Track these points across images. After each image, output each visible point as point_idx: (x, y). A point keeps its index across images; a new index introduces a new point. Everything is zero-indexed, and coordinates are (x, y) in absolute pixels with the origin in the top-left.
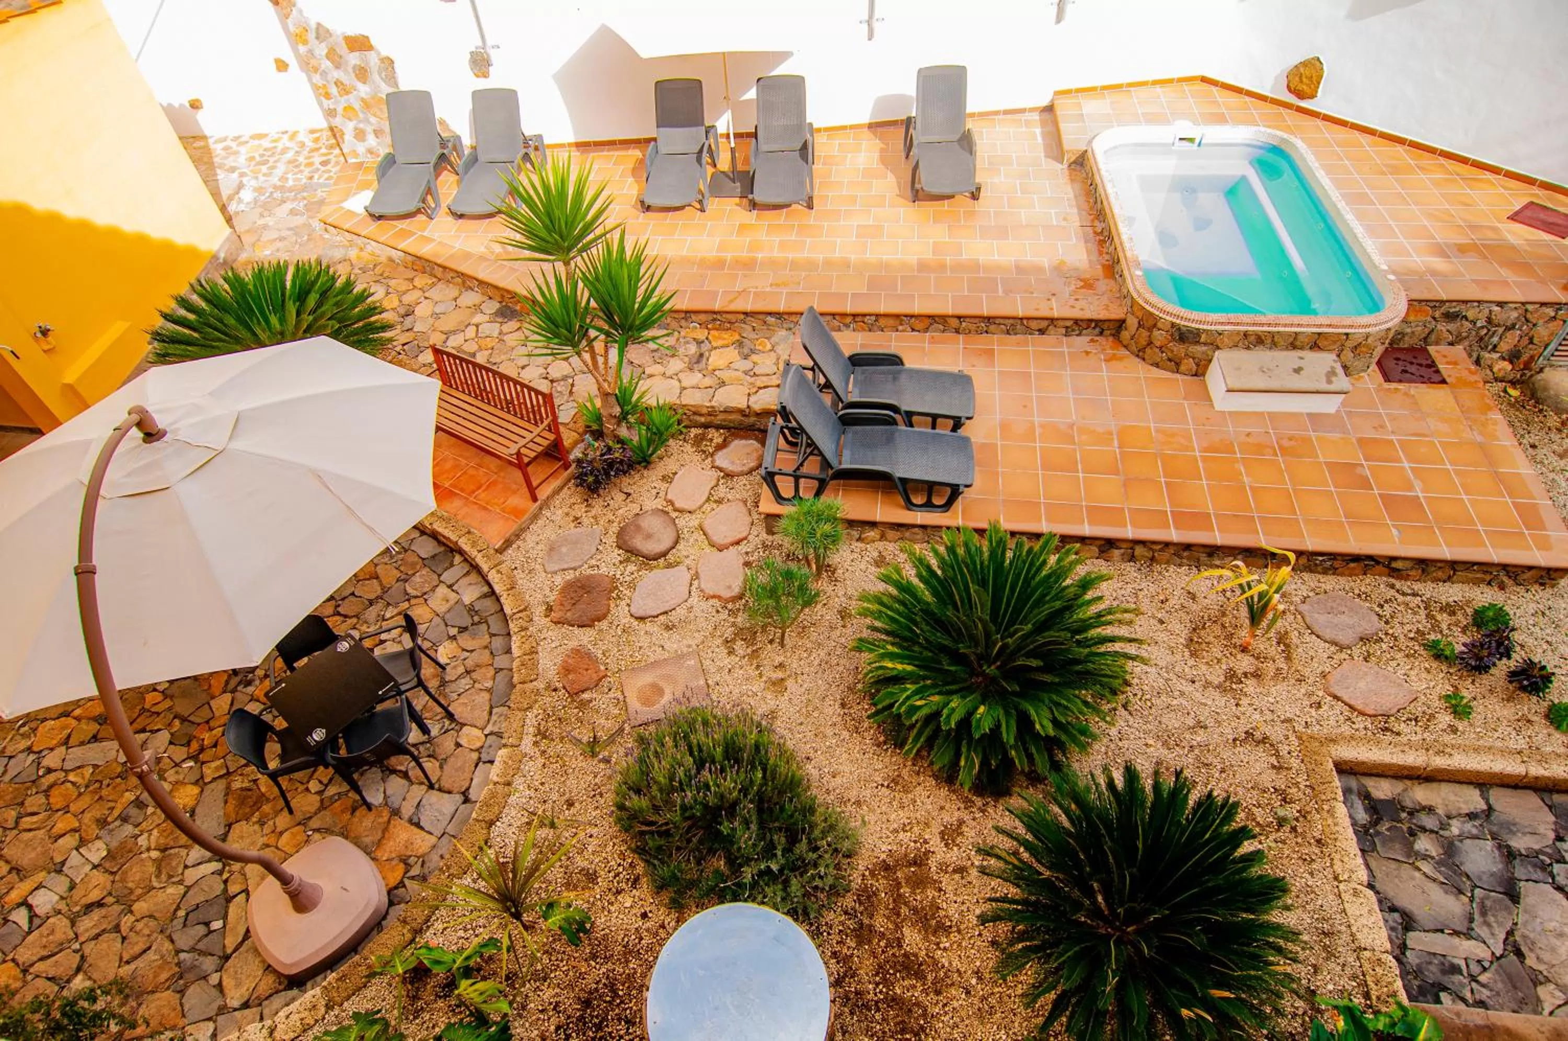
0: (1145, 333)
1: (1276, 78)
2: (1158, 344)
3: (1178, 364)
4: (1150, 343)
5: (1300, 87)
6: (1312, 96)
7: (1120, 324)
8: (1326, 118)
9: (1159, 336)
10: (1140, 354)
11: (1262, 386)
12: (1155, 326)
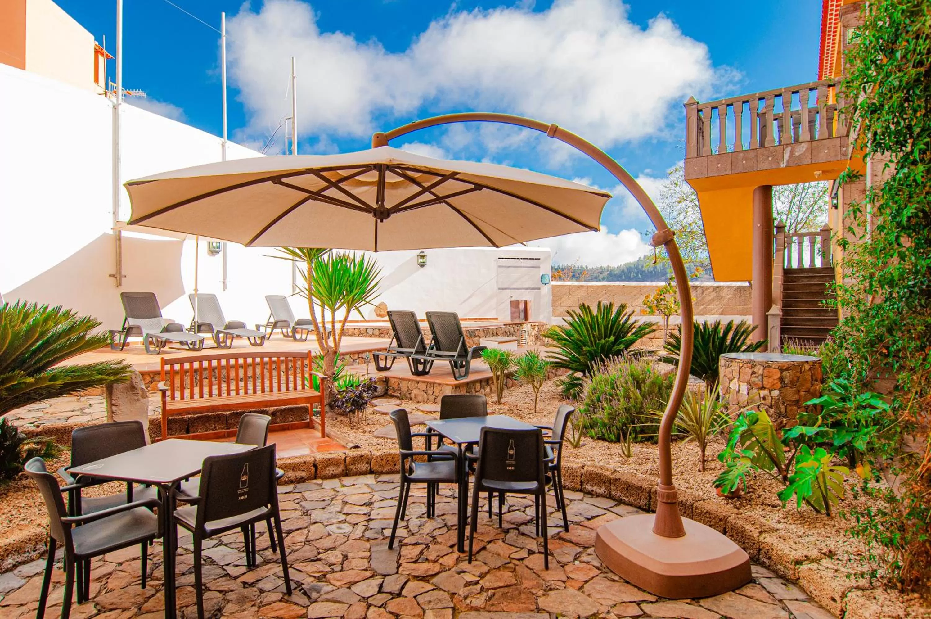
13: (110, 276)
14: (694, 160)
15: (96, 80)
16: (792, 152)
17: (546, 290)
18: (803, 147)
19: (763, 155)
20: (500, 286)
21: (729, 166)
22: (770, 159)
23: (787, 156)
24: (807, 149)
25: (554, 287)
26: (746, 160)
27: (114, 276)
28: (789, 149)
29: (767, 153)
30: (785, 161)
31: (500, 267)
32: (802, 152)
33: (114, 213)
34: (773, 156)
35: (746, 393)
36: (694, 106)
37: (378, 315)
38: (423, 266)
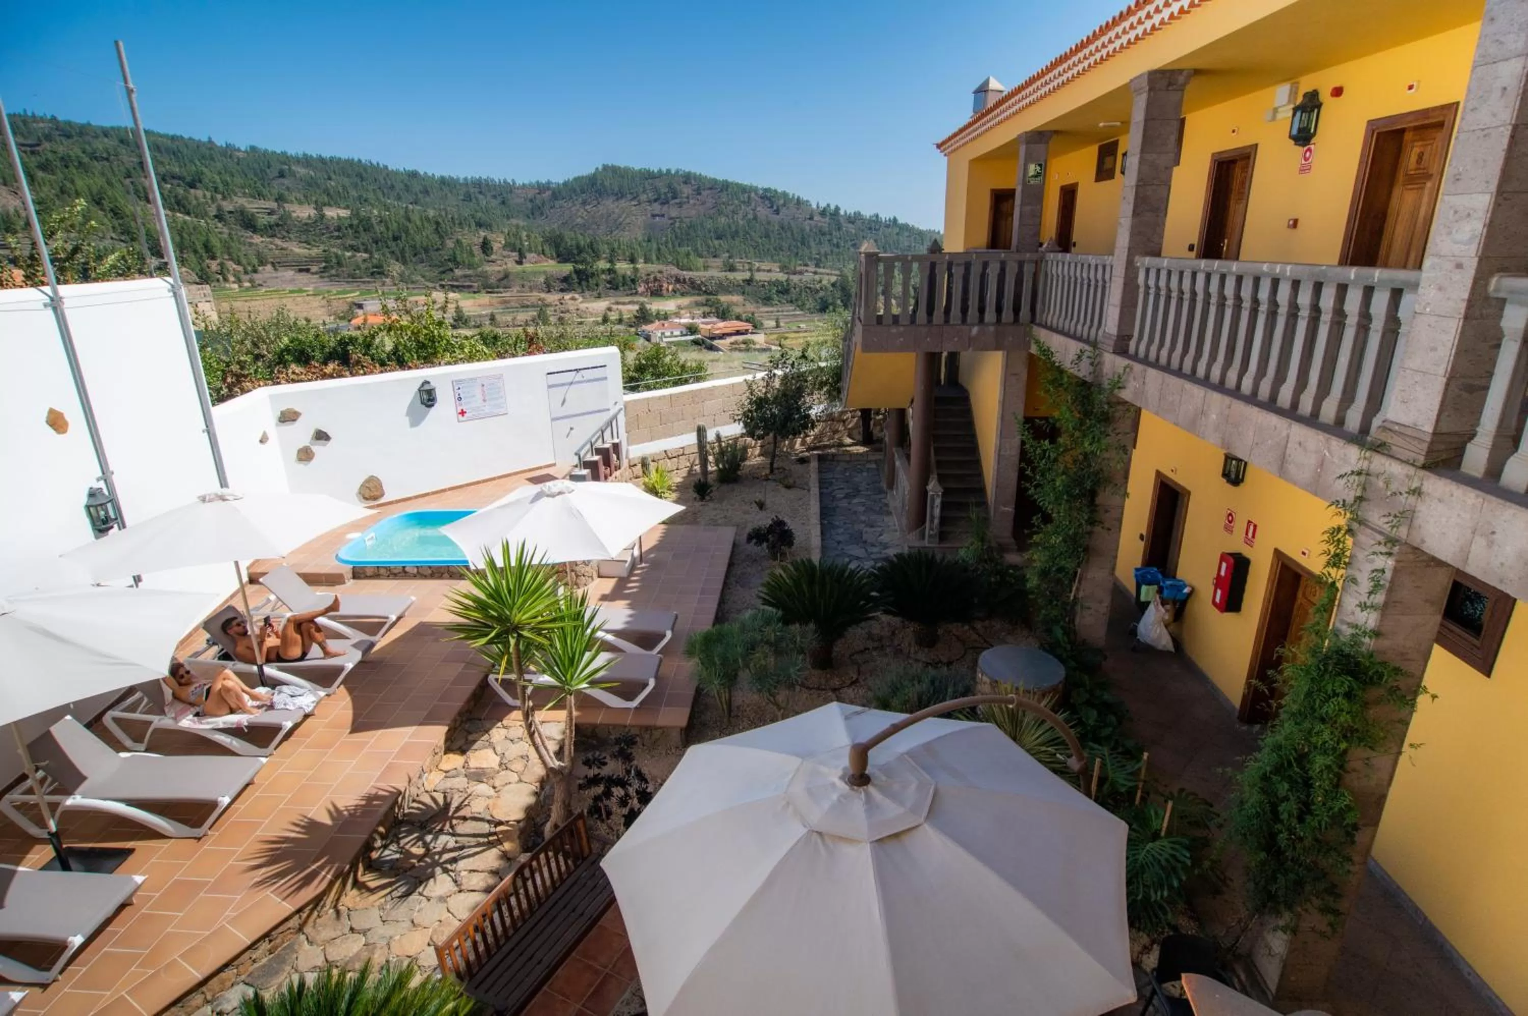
5: (375, 493)
6: (382, 495)
8: (398, 501)
14: (873, 329)
19: (949, 334)
20: (554, 416)
22: (956, 339)
25: (627, 403)
26: (930, 338)
28: (975, 331)
29: (952, 332)
31: (550, 387)
37: (367, 499)
38: (432, 406)
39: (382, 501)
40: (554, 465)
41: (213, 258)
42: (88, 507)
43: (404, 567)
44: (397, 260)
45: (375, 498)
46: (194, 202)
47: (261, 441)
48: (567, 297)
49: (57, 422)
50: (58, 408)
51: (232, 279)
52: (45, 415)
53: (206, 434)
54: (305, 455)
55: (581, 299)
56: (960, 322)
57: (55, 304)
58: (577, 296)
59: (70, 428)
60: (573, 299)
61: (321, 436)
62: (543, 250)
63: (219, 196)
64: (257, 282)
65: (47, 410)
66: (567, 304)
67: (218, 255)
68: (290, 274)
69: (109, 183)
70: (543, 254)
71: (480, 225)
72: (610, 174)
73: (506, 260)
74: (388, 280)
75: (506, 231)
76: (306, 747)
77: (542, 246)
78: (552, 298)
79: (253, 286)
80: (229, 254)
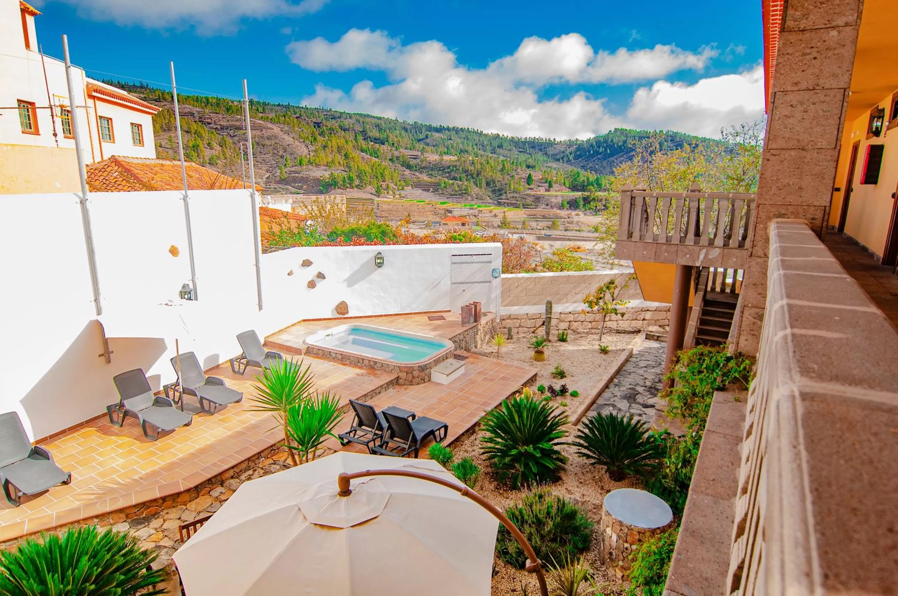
0: (410, 375)
1: (332, 311)
2: (416, 376)
3: (424, 380)
4: (413, 377)
5: (342, 311)
6: (347, 313)
7: (398, 378)
8: (355, 318)
9: (416, 373)
10: (411, 383)
11: (452, 371)
12: (413, 370)
13: (100, 356)
14: (624, 243)
15: (27, 45)
16: (706, 255)
17: (496, 282)
18: (716, 251)
19: (682, 251)
20: (453, 281)
21: (653, 254)
22: (688, 256)
23: (702, 257)
24: (719, 254)
25: (503, 279)
26: (667, 253)
27: (102, 355)
28: (704, 251)
29: (686, 250)
30: (700, 261)
31: (453, 263)
32: (715, 256)
33: (95, 300)
34: (691, 255)
35: (615, 541)
36: (629, 193)
37: (338, 313)
38: (381, 267)
39: (346, 316)
40: (450, 311)
41: (384, 181)
42: (181, 292)
43: (330, 352)
44: (477, 186)
45: (343, 314)
46: (382, 151)
47: (288, 274)
48: (574, 213)
49: (174, 251)
50: (175, 245)
51: (391, 193)
52: (170, 247)
53: (255, 267)
54: (312, 285)
55: (582, 216)
56: (692, 244)
57: (185, 199)
58: (580, 213)
59: (180, 255)
60: (577, 215)
61: (321, 276)
62: (564, 183)
63: (394, 149)
64: (403, 195)
65: (171, 245)
66: (572, 218)
67: (387, 179)
68: (419, 192)
69: (347, 142)
70: (564, 185)
71: (528, 167)
72: (618, 133)
73: (540, 188)
74: (469, 197)
75: (543, 170)
76: (223, 428)
77: (564, 180)
78: (563, 213)
79: (401, 197)
80: (392, 179)
